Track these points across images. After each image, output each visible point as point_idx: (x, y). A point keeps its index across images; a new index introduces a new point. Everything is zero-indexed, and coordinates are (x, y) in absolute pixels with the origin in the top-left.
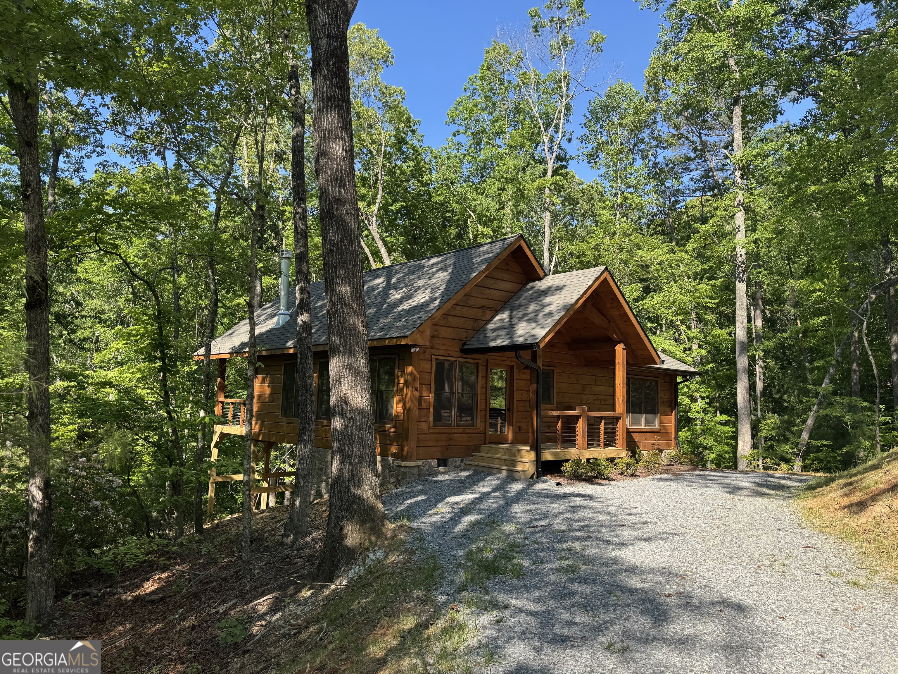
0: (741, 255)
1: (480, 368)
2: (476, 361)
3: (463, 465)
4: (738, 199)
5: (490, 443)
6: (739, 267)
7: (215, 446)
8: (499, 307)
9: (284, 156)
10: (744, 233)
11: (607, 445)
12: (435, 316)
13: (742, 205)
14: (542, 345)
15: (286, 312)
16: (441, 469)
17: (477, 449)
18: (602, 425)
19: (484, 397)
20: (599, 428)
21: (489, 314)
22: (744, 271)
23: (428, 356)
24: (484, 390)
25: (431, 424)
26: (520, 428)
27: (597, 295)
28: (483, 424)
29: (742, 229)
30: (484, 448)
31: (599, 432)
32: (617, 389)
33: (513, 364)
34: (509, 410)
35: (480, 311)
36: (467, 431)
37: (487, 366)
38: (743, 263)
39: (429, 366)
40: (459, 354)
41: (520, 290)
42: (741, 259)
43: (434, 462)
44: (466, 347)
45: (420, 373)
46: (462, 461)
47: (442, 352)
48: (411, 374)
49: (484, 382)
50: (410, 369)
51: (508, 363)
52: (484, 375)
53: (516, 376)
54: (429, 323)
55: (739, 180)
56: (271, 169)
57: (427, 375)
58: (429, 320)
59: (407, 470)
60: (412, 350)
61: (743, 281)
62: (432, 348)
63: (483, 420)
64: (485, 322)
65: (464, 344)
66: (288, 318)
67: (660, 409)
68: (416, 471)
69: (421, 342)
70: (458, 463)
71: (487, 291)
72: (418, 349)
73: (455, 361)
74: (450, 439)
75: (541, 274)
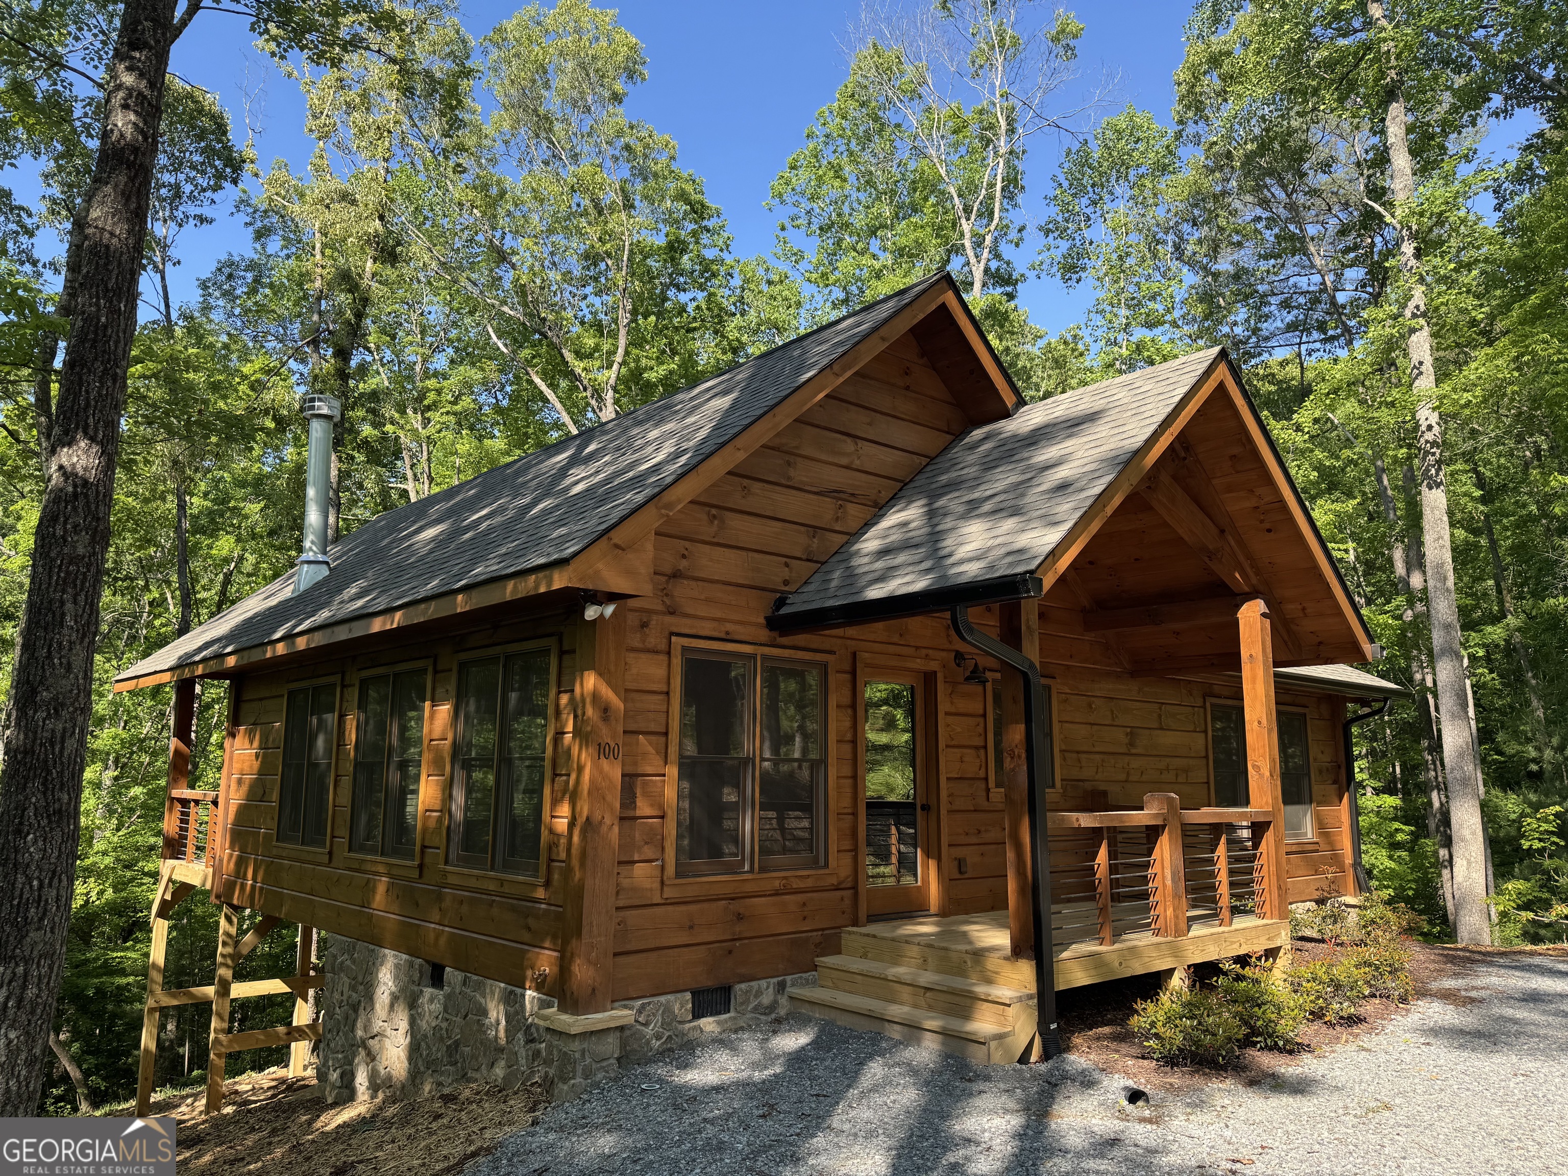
0: (1430, 427)
1: (832, 678)
2: (819, 657)
3: (783, 1000)
4: (1411, 305)
5: (873, 918)
6: (1427, 453)
7: (161, 914)
8: (885, 495)
9: (399, 249)
10: (1432, 378)
11: (1235, 911)
12: (668, 496)
13: (1424, 315)
14: (1048, 582)
15: (320, 557)
16: (709, 1024)
17: (832, 945)
18: (1221, 850)
19: (847, 771)
20: (1211, 862)
21: (855, 512)
22: (1439, 462)
23: (654, 639)
24: (847, 748)
25: (671, 870)
26: (960, 864)
27: (1187, 449)
28: (847, 859)
29: (1428, 367)
30: (853, 936)
31: (1212, 875)
32: (1250, 738)
33: (933, 666)
34: (925, 808)
35: (828, 503)
36: (797, 884)
37: (853, 673)
38: (1434, 444)
39: (661, 672)
40: (764, 634)
41: (946, 449)
42: (1429, 436)
43: (682, 1004)
44: (784, 611)
45: (627, 693)
46: (781, 987)
47: (707, 628)
48: (595, 696)
49: (847, 724)
50: (590, 681)
51: (919, 664)
52: (847, 700)
53: (944, 706)
54: (651, 519)
55: (1413, 262)
56: (368, 275)
57: (654, 702)
58: (651, 510)
59: (576, 1046)
60: (591, 613)
61: (1438, 485)
62: (671, 612)
63: (847, 844)
64: (845, 538)
65: (781, 602)
66: (325, 572)
67: (1315, 788)
68: (611, 1046)
69: (618, 583)
70: (766, 999)
71: (849, 445)
72: (609, 610)
73: (753, 657)
74: (740, 917)
75: (1009, 400)
